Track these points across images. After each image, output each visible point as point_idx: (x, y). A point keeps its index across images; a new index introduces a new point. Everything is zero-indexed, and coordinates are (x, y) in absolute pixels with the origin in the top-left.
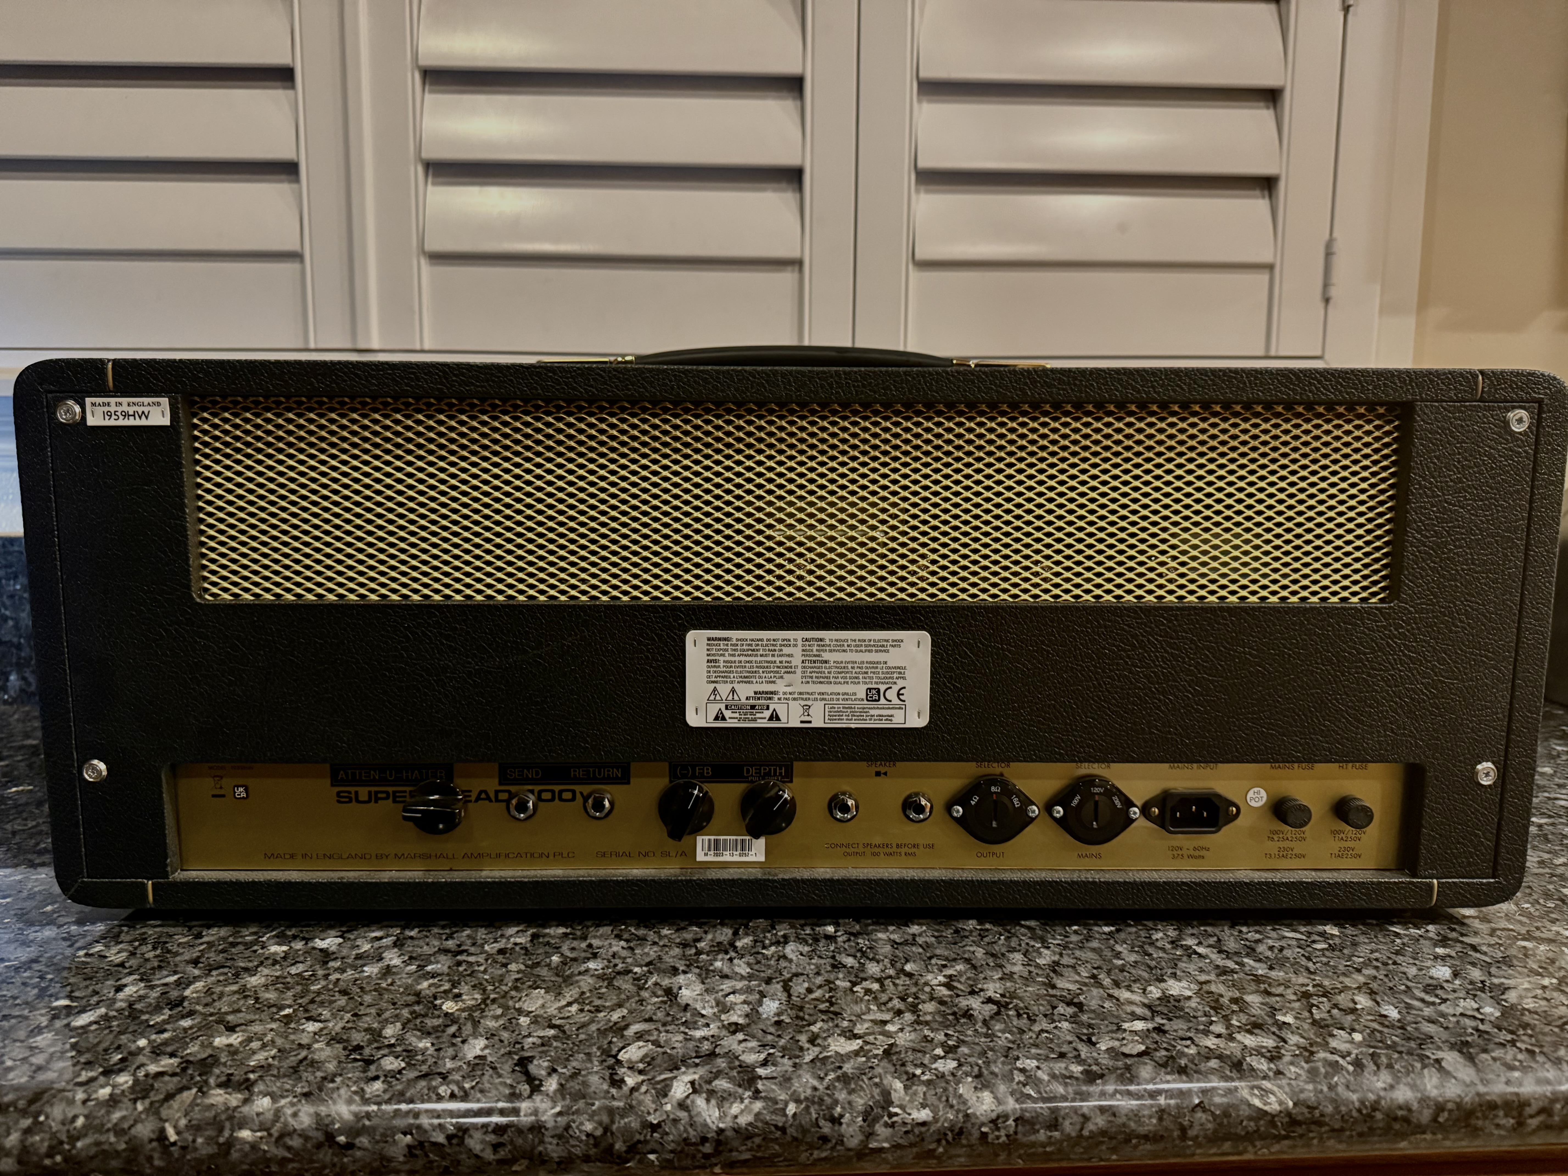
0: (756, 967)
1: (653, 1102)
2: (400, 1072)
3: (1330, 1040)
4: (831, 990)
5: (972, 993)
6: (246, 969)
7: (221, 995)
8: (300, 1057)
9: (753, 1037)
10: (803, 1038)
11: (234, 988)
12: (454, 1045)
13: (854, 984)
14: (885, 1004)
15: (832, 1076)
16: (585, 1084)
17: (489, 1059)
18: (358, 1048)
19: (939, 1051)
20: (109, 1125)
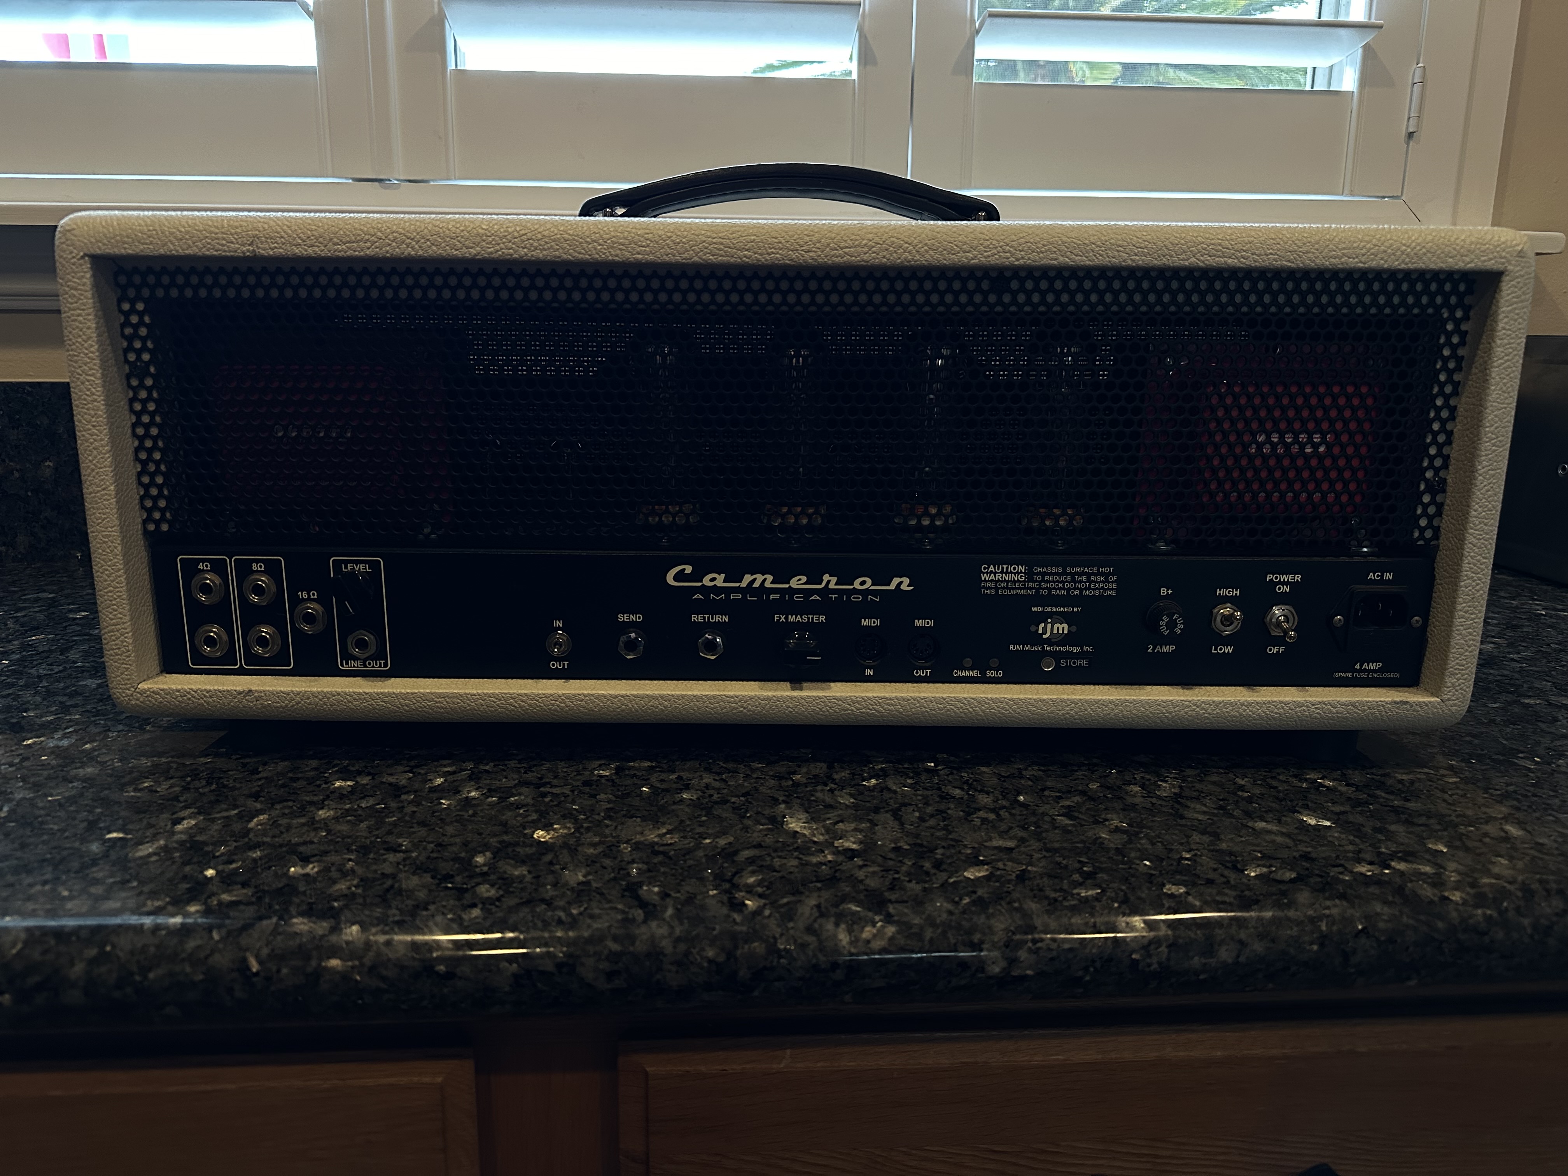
0: (860, 797)
1: (779, 926)
2: (498, 899)
3: (1490, 866)
4: (944, 820)
5: (1096, 822)
6: (312, 803)
7: (289, 828)
8: (385, 886)
9: (874, 862)
10: (927, 865)
11: (303, 820)
12: (553, 872)
13: (969, 814)
14: (1007, 832)
15: (966, 900)
16: (703, 907)
17: (594, 885)
18: (448, 877)
19: (1076, 877)
20: (184, 955)
